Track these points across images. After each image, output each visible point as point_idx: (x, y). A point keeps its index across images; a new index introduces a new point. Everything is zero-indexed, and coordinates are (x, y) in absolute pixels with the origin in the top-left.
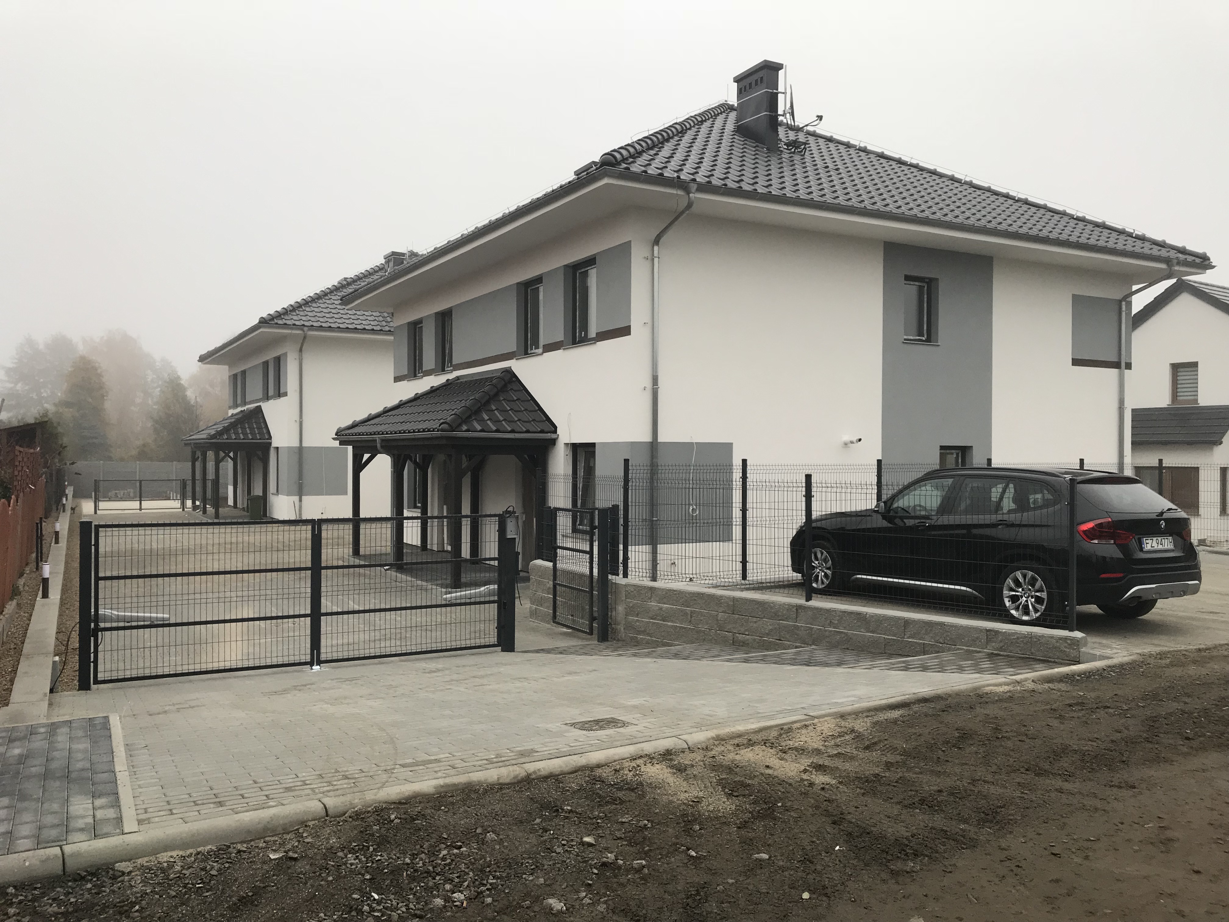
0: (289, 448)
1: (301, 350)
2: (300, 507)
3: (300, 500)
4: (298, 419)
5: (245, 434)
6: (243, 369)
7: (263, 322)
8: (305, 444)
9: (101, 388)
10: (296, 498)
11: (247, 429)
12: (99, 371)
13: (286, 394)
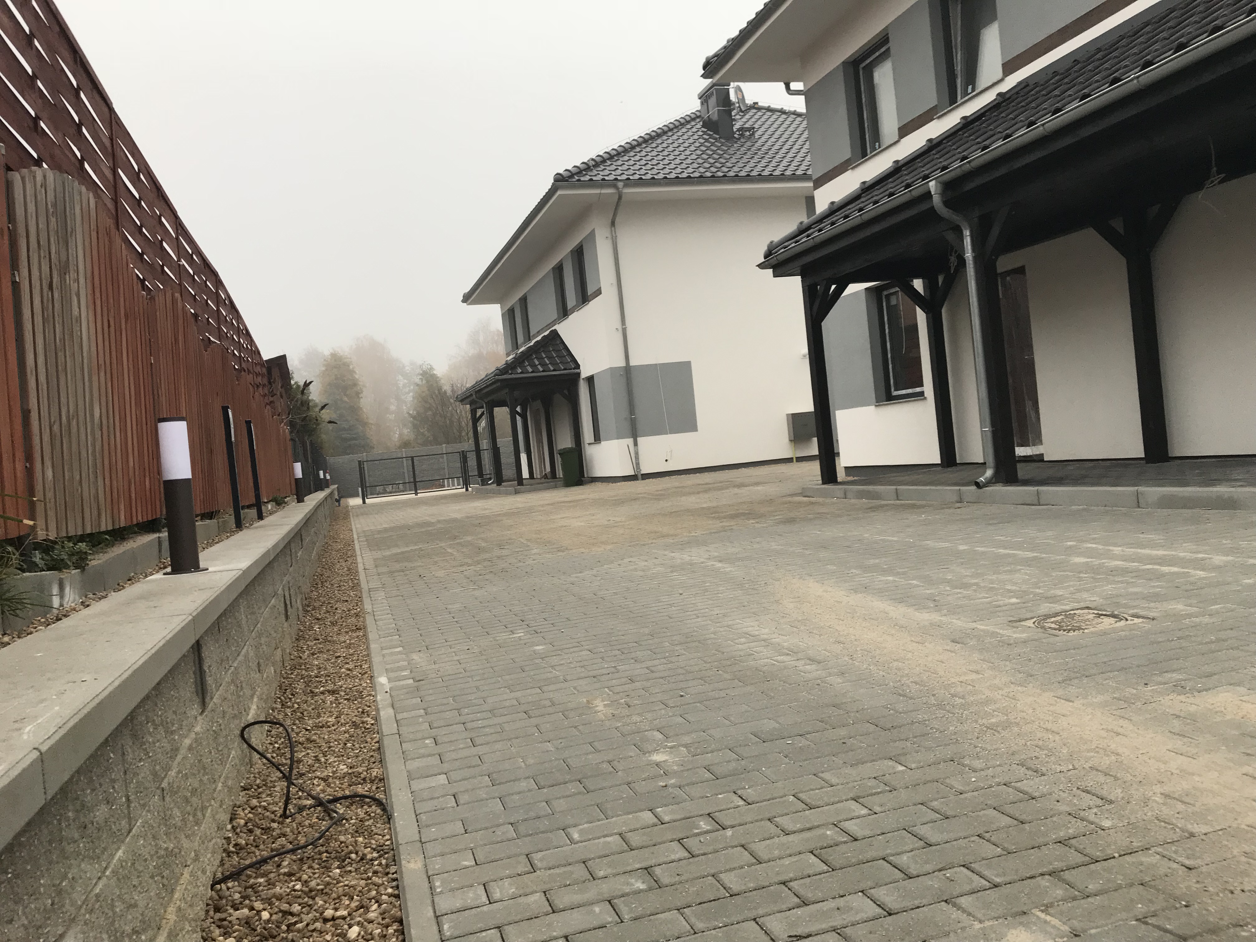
0: (612, 371)
1: (613, 224)
2: (637, 454)
3: (636, 444)
4: (620, 327)
5: (543, 365)
6: (520, 295)
7: (561, 180)
8: (633, 363)
9: (355, 385)
10: (630, 441)
11: (546, 359)
12: (351, 367)
13: (598, 292)
